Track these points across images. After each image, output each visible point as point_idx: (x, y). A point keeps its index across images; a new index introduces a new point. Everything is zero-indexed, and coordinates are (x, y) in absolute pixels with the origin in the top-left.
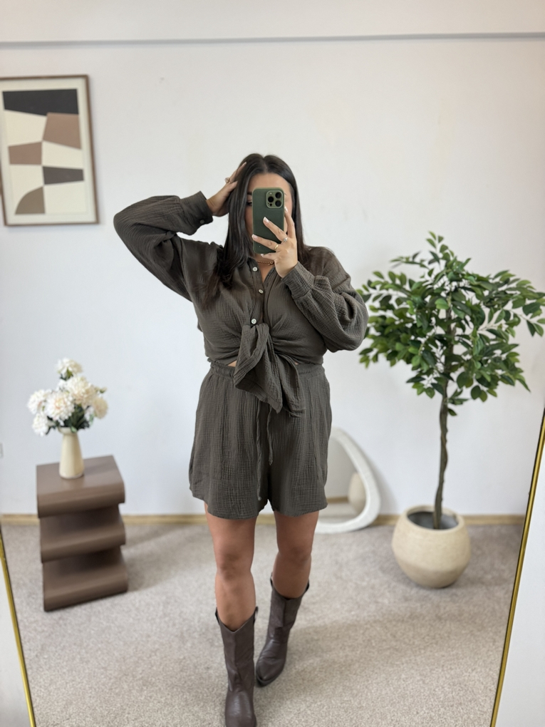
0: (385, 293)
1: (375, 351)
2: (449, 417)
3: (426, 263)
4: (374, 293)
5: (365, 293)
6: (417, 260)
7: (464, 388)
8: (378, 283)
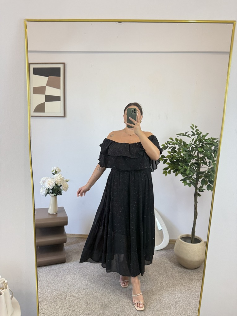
0: (173, 146)
1: (169, 169)
2: (198, 197)
3: (190, 136)
4: (169, 146)
5: (166, 146)
6: (187, 134)
7: (204, 185)
8: (171, 142)
